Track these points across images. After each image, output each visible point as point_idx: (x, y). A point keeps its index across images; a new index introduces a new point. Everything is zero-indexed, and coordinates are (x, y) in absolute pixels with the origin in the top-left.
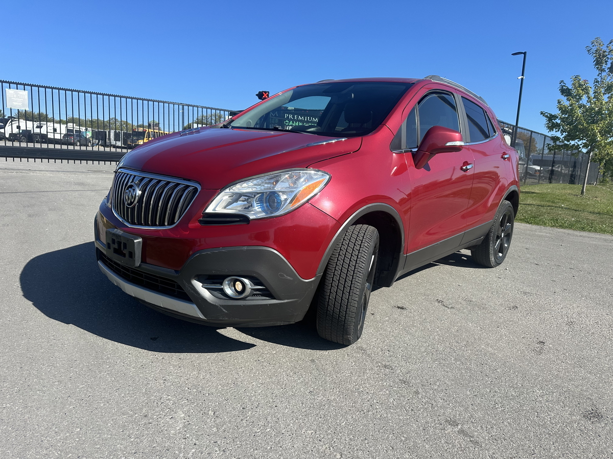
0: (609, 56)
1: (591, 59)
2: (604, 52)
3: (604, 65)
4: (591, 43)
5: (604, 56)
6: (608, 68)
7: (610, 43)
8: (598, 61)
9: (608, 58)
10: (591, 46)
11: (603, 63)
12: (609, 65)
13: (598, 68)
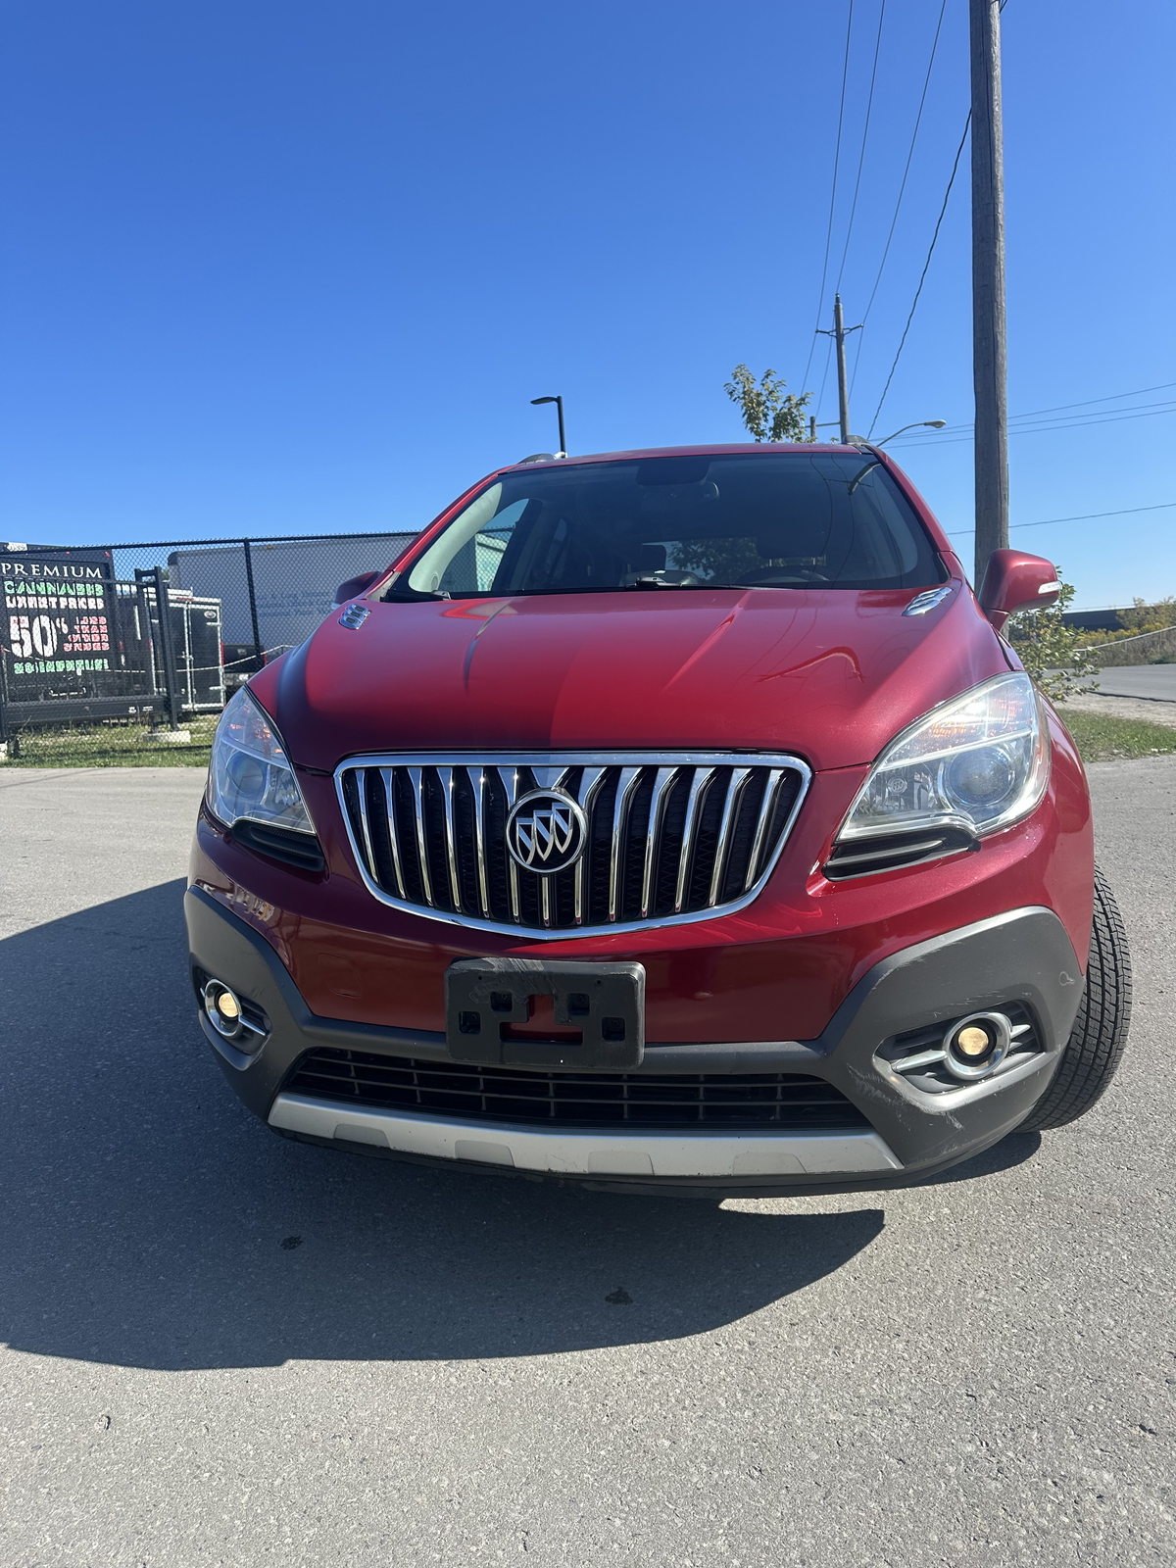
0: (768, 404)
1: (737, 411)
2: (759, 395)
3: (763, 422)
4: (732, 377)
5: (759, 404)
6: (771, 429)
7: (767, 377)
8: (750, 415)
9: (767, 407)
10: (733, 383)
11: (759, 419)
12: (771, 423)
13: (752, 429)
